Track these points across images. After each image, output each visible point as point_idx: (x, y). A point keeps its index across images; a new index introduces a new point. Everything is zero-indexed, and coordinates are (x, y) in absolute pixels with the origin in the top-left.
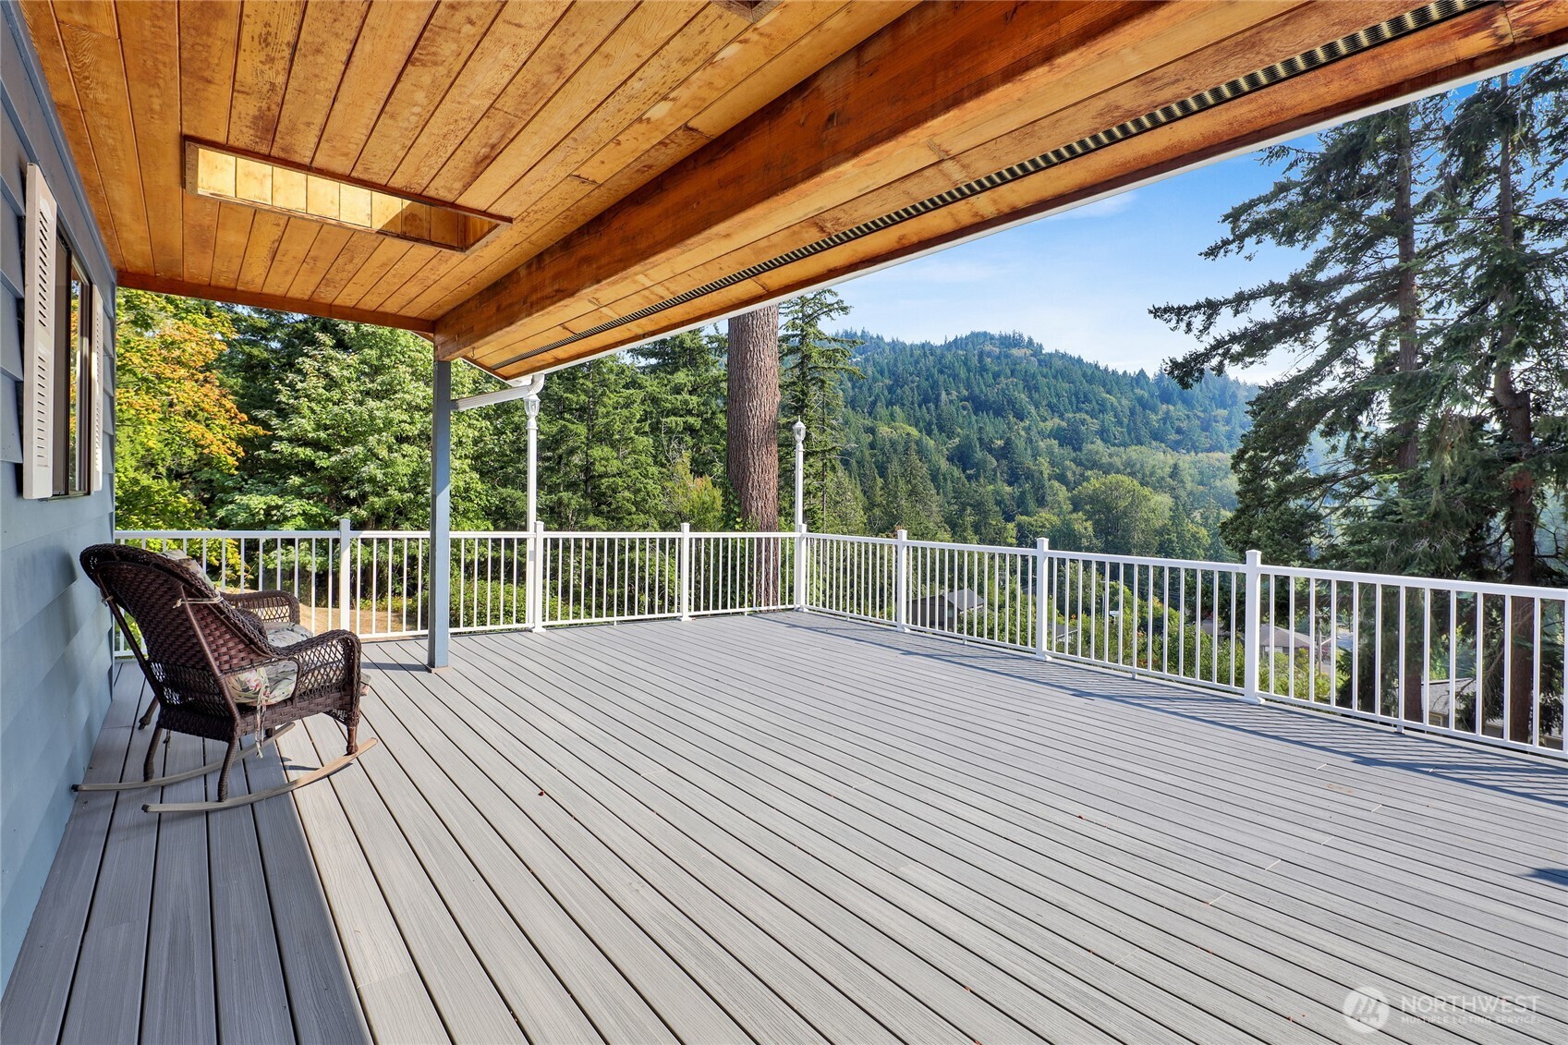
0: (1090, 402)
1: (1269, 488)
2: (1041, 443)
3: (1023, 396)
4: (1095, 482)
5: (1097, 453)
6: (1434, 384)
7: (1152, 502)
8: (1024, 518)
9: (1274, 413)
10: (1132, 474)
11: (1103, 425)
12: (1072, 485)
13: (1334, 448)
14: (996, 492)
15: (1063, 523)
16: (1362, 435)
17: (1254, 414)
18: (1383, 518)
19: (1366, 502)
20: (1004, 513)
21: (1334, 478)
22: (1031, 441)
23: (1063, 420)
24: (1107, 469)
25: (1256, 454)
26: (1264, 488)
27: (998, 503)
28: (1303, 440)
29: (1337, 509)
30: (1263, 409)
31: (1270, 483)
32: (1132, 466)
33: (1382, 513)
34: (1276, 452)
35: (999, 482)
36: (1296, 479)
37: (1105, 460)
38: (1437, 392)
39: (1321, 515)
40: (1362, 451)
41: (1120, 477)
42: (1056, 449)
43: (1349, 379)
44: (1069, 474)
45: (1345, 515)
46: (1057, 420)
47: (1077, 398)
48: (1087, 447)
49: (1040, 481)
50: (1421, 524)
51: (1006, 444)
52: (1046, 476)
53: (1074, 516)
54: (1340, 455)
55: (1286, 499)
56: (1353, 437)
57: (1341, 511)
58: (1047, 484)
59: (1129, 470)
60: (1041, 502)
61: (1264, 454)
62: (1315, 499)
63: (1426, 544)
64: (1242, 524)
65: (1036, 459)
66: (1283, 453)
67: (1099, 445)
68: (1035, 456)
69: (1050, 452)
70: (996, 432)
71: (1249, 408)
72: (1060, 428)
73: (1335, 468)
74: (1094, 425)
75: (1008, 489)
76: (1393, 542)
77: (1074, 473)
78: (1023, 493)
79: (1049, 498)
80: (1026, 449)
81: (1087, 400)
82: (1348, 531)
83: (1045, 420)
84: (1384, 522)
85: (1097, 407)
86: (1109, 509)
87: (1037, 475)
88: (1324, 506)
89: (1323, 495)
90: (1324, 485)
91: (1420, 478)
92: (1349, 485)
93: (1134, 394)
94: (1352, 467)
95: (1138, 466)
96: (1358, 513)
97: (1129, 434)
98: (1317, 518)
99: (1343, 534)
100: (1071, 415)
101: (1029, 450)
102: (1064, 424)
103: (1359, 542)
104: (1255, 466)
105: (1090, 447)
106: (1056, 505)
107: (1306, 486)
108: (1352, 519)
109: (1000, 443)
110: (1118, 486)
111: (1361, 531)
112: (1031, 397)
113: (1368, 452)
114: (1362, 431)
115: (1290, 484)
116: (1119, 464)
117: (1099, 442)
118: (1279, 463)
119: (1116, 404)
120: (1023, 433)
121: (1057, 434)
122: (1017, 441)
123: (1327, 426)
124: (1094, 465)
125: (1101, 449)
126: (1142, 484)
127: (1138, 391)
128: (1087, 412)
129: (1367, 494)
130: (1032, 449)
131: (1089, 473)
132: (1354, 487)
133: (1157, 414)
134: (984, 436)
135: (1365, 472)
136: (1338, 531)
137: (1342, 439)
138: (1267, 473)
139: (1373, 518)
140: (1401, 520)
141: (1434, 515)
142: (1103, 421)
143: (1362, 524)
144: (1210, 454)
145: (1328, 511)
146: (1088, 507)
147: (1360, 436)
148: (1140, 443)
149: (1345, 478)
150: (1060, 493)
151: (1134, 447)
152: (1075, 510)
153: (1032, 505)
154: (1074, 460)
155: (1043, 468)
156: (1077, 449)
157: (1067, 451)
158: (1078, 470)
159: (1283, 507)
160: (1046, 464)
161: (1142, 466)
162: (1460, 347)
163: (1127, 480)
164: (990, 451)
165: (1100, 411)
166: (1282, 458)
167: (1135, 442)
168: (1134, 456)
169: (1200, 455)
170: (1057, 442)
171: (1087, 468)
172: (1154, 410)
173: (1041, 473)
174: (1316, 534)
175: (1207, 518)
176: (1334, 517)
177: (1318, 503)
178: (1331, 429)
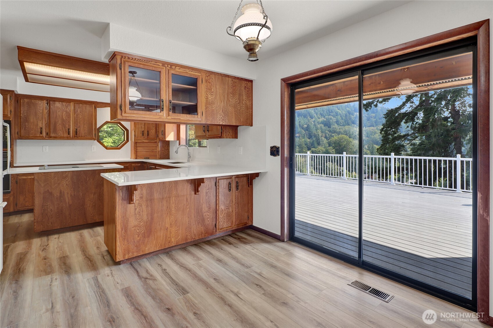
0: (333, 112)
1: (390, 138)
2: (318, 126)
3: (312, 111)
4: (336, 137)
5: (336, 128)
6: (433, 110)
7: (353, 143)
8: (314, 149)
9: (391, 118)
10: (346, 134)
11: (337, 120)
12: (328, 138)
13: (408, 127)
14: (305, 141)
15: (326, 150)
16: (416, 123)
17: (386, 118)
18: (420, 146)
19: (417, 141)
20: (308, 147)
21: (407, 135)
22: (315, 125)
23: (325, 118)
24: (339, 133)
25: (386, 129)
26: (389, 138)
27: (306, 144)
28: (399, 124)
29: (409, 144)
30: (388, 116)
31: (390, 137)
32: (346, 132)
33: (421, 144)
34: (392, 128)
35: (306, 138)
36: (397, 135)
37: (338, 130)
38: (434, 112)
39: (404, 145)
40: (415, 127)
41: (343, 135)
42: (323, 127)
43: (411, 107)
44: (327, 135)
45: (411, 145)
46: (323, 118)
47: (329, 111)
48: (332, 126)
49: (318, 137)
50: (430, 147)
51: (308, 126)
52: (320, 136)
53: (329, 148)
54: (409, 128)
55: (395, 141)
56: (413, 123)
57: (410, 144)
58: (320, 138)
59: (345, 133)
60: (319, 144)
61: (389, 129)
62: (403, 141)
63: (432, 152)
64: (383, 148)
65: (317, 131)
66: (394, 128)
67: (336, 126)
68: (316, 130)
69: (321, 128)
70: (305, 123)
71: (384, 116)
72: (324, 121)
73: (408, 132)
74: (334, 119)
75: (309, 140)
76: (423, 152)
77: (329, 134)
78: (313, 141)
79: (321, 143)
80: (314, 128)
81: (332, 112)
82: (412, 149)
83: (319, 118)
84: (421, 147)
85: (335, 114)
86: (340, 146)
87: (317, 135)
88: (406, 143)
89: (405, 140)
90: (405, 137)
91: (430, 135)
92: (412, 137)
93: (346, 110)
94: (413, 132)
95: (348, 132)
96: (414, 144)
97: (345, 122)
98: (403, 146)
99: (411, 150)
100: (327, 117)
101: (315, 128)
102: (325, 120)
103: (415, 153)
104: (386, 132)
105: (334, 126)
106: (323, 145)
107: (400, 137)
108: (413, 146)
109: (306, 126)
110: (342, 138)
111: (415, 149)
112: (315, 111)
113: (417, 127)
114: (415, 121)
115: (396, 137)
116: (342, 131)
117: (336, 125)
118: (393, 131)
119: (341, 113)
120: (313, 123)
121: (322, 123)
122: (311, 125)
123: (406, 120)
124: (335, 132)
125: (337, 127)
126: (350, 138)
127: (348, 109)
128: (332, 116)
129: (416, 139)
130: (316, 127)
131: (333, 134)
132: (413, 137)
133: (353, 116)
134: (301, 124)
135: (416, 133)
136: (409, 150)
137: (410, 124)
138: (389, 134)
139: (418, 146)
140: (425, 146)
141: (433, 145)
142: (337, 118)
143: (415, 148)
144: (370, 128)
145: (406, 144)
146: (333, 145)
147: (415, 123)
148: (349, 125)
149: (411, 135)
150: (324, 141)
151: (347, 126)
152: (329, 146)
153: (316, 145)
154: (328, 131)
155: (319, 133)
156: (329, 127)
157: (326, 128)
158: (330, 134)
159: (394, 143)
160: (320, 132)
161: (349, 132)
162: (440, 100)
163: (345, 136)
164: (303, 128)
165: (336, 115)
166: (394, 130)
167: (347, 125)
168: (347, 129)
169: (367, 128)
170: (323, 125)
171: (332, 133)
172: (353, 115)
173: (319, 135)
174: (403, 151)
175: (369, 147)
176: (408, 146)
177: (403, 142)
178: (407, 121)
